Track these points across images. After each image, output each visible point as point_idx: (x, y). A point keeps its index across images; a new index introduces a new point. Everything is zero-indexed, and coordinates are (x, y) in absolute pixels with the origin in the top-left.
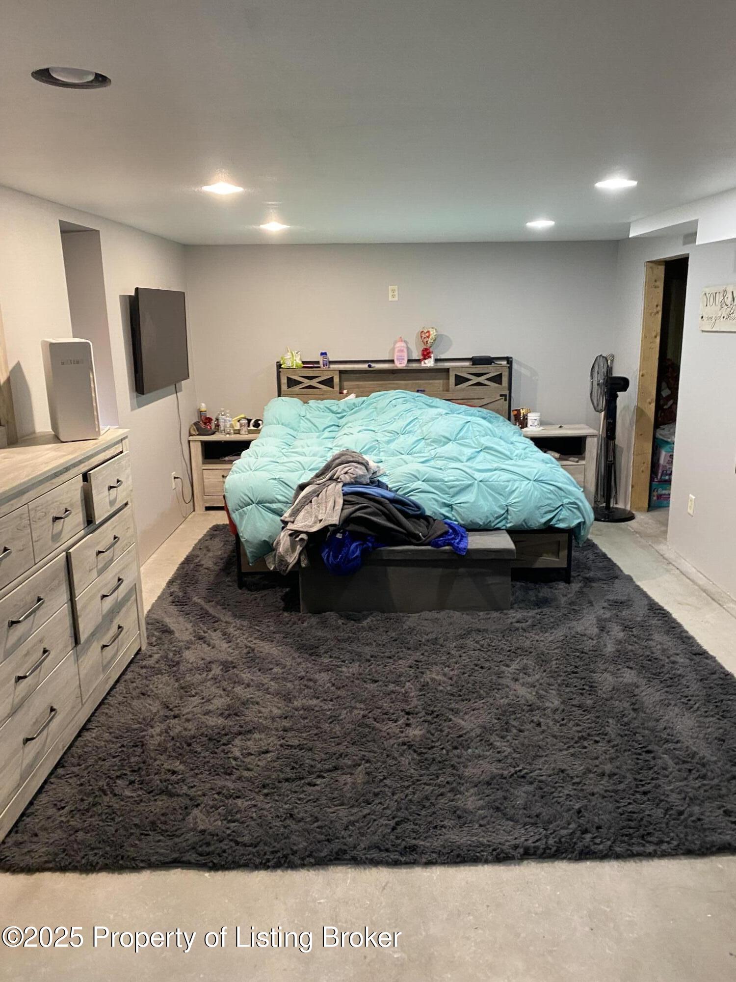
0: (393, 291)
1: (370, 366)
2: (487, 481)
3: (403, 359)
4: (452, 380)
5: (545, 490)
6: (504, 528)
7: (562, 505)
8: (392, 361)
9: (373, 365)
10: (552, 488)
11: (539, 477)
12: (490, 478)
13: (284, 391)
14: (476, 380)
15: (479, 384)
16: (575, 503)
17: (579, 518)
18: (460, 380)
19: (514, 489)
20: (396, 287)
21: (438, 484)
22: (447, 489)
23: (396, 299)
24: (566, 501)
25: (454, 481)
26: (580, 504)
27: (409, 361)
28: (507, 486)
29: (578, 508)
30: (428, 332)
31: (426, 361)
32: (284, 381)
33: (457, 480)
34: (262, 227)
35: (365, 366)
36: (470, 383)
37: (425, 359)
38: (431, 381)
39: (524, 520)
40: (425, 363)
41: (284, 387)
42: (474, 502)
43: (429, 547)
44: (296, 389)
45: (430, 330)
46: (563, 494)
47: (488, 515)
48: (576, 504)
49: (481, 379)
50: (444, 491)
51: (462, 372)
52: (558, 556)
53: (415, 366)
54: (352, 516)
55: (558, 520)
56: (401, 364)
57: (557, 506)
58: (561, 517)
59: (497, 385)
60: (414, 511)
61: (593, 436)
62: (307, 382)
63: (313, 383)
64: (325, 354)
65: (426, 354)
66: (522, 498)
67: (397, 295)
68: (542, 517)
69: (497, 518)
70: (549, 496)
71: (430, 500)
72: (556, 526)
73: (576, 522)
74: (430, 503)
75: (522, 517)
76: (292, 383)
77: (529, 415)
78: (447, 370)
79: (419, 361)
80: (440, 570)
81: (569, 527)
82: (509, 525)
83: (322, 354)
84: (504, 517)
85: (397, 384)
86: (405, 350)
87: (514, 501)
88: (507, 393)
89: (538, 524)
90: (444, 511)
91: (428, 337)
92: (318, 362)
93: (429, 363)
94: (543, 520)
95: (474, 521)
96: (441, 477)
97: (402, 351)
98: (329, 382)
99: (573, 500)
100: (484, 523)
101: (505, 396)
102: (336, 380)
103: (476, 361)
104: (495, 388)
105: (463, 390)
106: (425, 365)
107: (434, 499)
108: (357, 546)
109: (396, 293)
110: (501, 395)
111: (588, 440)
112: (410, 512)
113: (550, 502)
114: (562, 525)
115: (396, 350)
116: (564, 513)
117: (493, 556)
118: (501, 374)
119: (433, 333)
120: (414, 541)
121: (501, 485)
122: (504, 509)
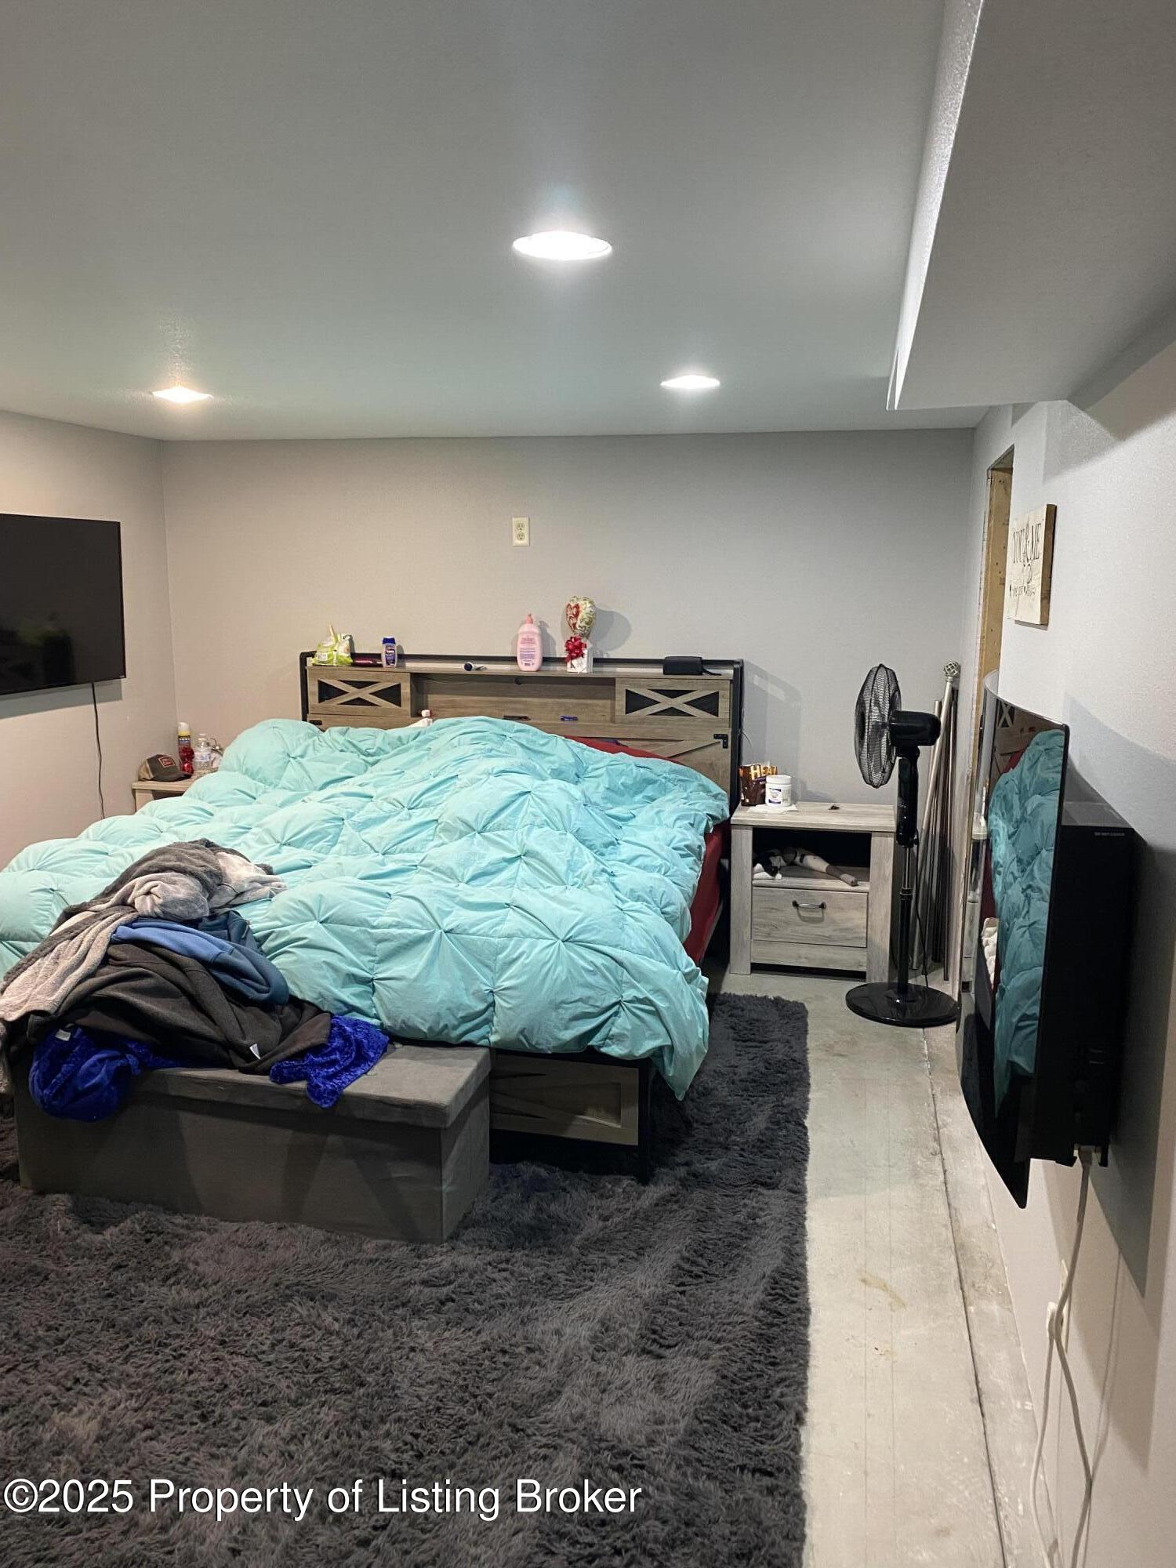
0: (520, 526)
1: (468, 668)
2: (465, 932)
3: (532, 657)
4: (621, 701)
5: (582, 963)
6: (484, 1042)
7: (618, 1003)
8: (514, 660)
9: (475, 665)
10: (599, 960)
11: (579, 934)
12: (472, 925)
13: (313, 708)
14: (666, 703)
15: (672, 711)
16: (646, 1001)
17: (655, 1036)
18: (635, 702)
19: (515, 956)
20: (525, 520)
21: (354, 930)
22: (371, 945)
23: (525, 541)
24: (629, 994)
25: (390, 926)
26: (661, 1004)
27: (546, 660)
28: (504, 948)
29: (657, 1013)
30: (577, 607)
31: (575, 662)
32: (313, 688)
33: (398, 925)
34: (158, 394)
35: (459, 667)
36: (656, 708)
37: (572, 658)
38: (589, 702)
39: (522, 1032)
40: (572, 666)
41: (313, 699)
42: (416, 980)
43: (265, 1080)
44: (335, 703)
45: (581, 603)
46: (626, 976)
47: (443, 1011)
48: (651, 1003)
49: (678, 703)
50: (365, 947)
51: (640, 686)
52: (617, 1115)
53: (557, 670)
54: (99, 993)
55: (607, 1037)
56: (529, 666)
57: (607, 1003)
58: (614, 1030)
59: (707, 715)
60: (259, 991)
61: (883, 833)
62: (353, 693)
63: (365, 694)
64: (392, 641)
65: (575, 649)
66: (524, 978)
67: (526, 537)
68: (566, 1028)
69: (465, 1019)
70: (590, 979)
71: (318, 966)
72: (603, 1050)
73: (649, 1045)
74: (315, 972)
75: (518, 1025)
76: (327, 692)
77: (768, 779)
78: (610, 682)
79: (562, 661)
80: (289, 1133)
81: (630, 1054)
82: (493, 1038)
83: (386, 641)
84: (484, 1016)
85: (525, 703)
86: (537, 639)
87: (507, 984)
88: (728, 732)
89: (554, 1043)
90: (348, 995)
91: (577, 615)
92: (379, 656)
93: (580, 667)
94: (568, 1035)
95: (410, 1024)
96: (364, 916)
97: (530, 641)
98: (392, 694)
99: (644, 992)
100: (430, 1029)
101: (724, 737)
102: (406, 690)
103: (673, 666)
104: (704, 720)
105: (642, 721)
106: (573, 670)
107: (328, 964)
108: (101, 1061)
109: (525, 531)
110: (717, 737)
111: (875, 841)
112: (253, 994)
113: (590, 993)
114: (615, 1050)
115: (520, 640)
116: (622, 1023)
117: (396, 1117)
118: (717, 694)
119: (586, 609)
120: (239, 1061)
121: (490, 944)
122: (483, 1000)
